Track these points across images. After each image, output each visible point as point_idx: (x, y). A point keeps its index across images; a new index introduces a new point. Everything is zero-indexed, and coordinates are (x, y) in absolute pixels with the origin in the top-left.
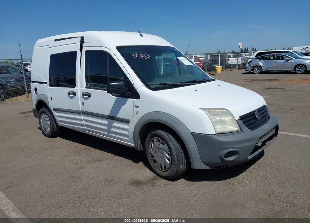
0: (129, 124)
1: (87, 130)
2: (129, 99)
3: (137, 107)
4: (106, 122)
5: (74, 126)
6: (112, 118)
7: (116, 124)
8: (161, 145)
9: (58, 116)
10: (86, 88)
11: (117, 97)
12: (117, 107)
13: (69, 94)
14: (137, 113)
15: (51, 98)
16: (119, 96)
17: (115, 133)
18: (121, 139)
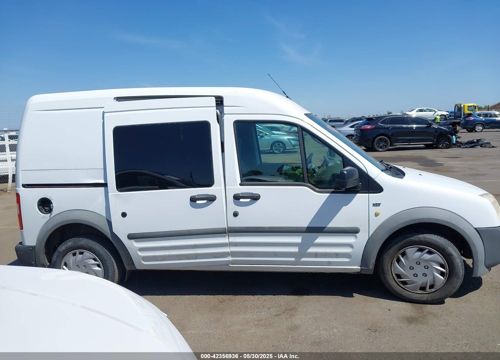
0: (357, 235)
1: (233, 262)
2: (358, 194)
3: (376, 205)
4: (298, 239)
5: (194, 261)
6: (315, 230)
7: (321, 239)
8: (427, 256)
9: (141, 249)
10: (240, 185)
11: (329, 194)
12: (328, 211)
13: (193, 200)
14: (377, 215)
15: (124, 215)
16: (332, 192)
17: (316, 255)
18: (329, 263)
